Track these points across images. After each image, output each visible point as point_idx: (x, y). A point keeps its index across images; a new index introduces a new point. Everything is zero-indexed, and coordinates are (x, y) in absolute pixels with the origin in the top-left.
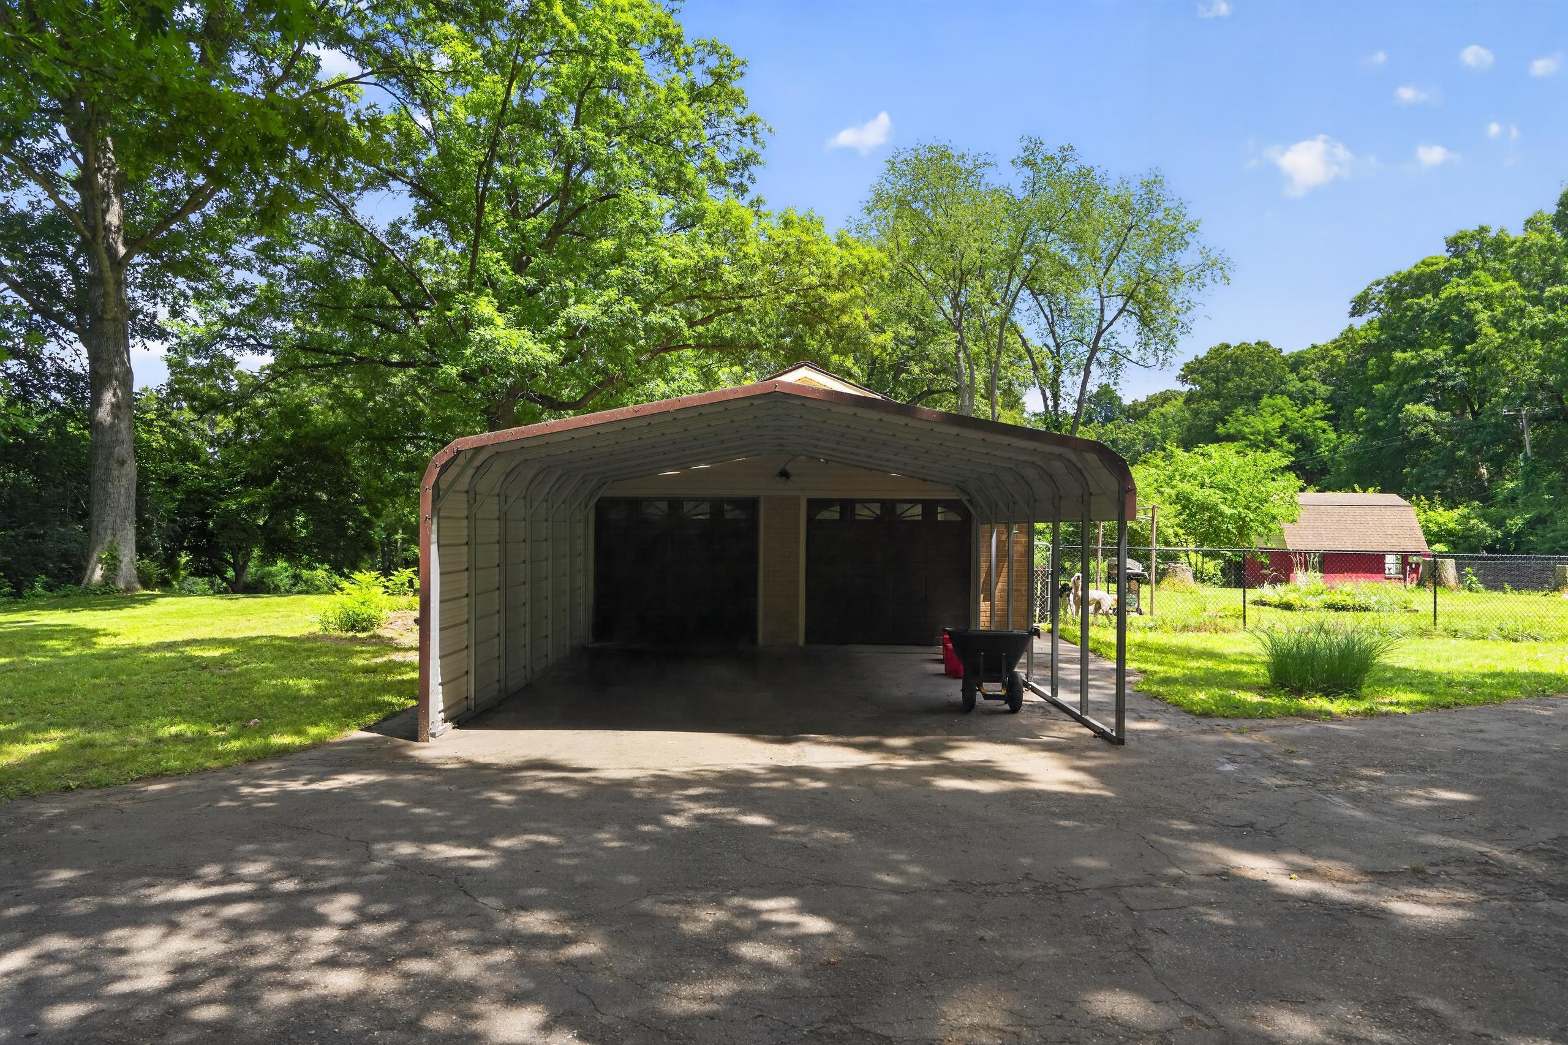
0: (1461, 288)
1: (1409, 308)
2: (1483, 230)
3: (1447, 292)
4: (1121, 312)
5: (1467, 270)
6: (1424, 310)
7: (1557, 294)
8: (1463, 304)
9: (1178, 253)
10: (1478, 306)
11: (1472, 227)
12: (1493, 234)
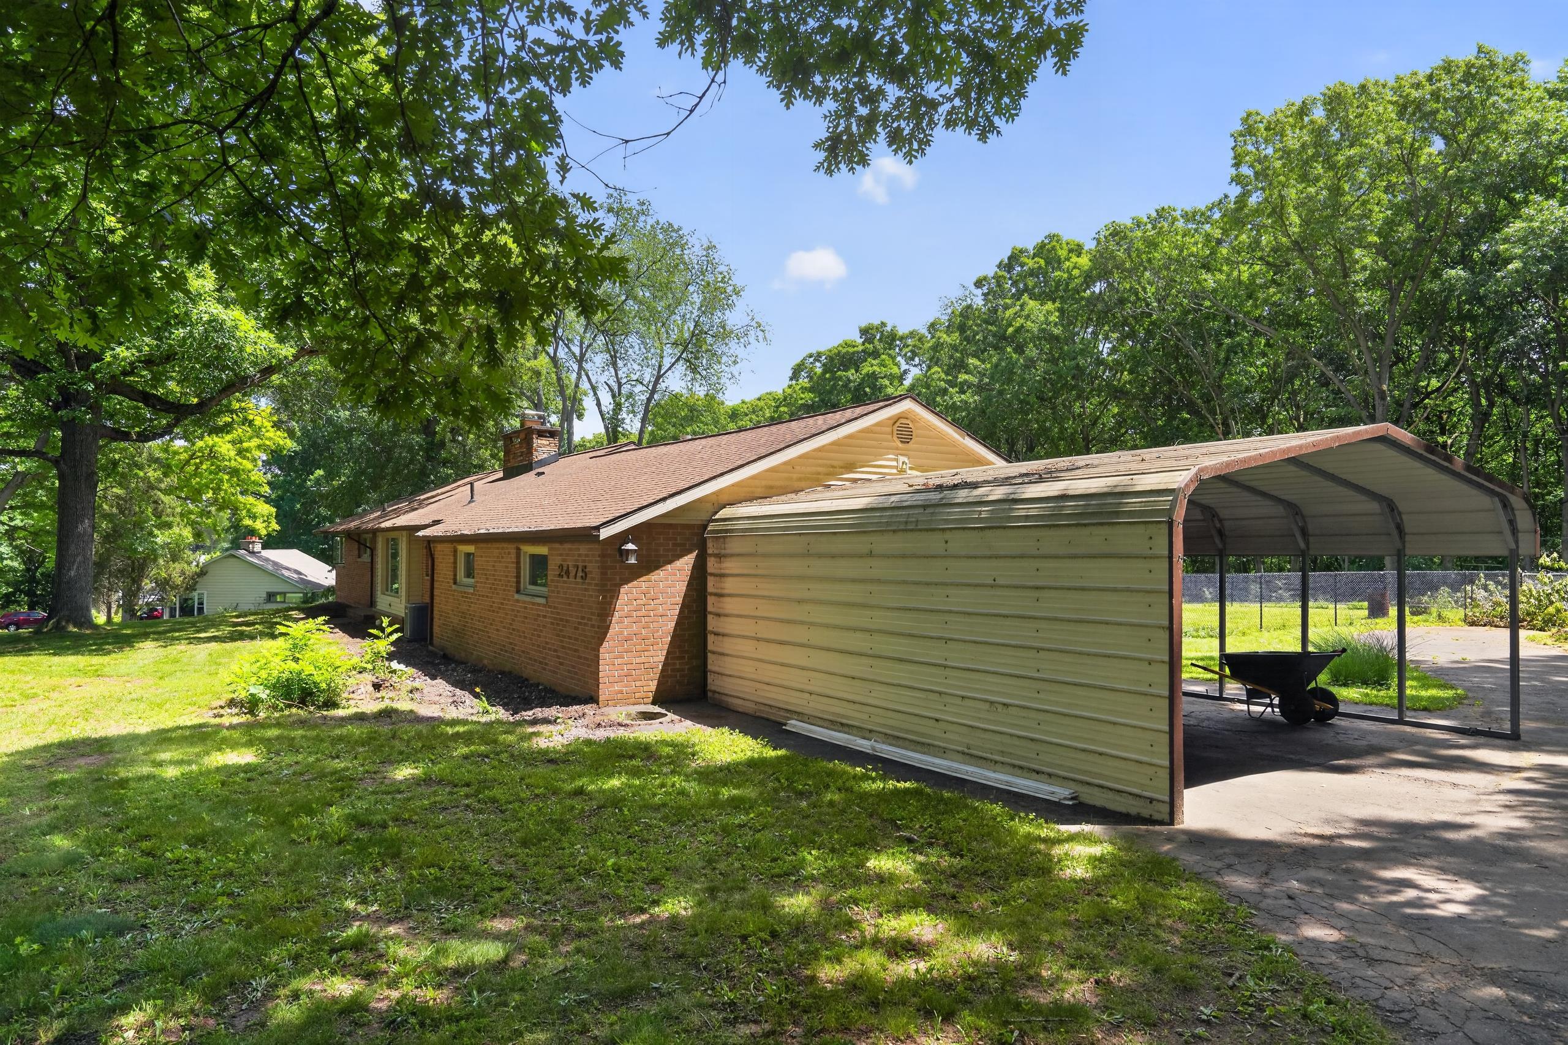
0: (875, 368)
1: (840, 378)
2: (883, 324)
3: (866, 369)
4: (678, 360)
5: (875, 354)
6: (849, 381)
7: (966, 381)
8: (876, 379)
9: (727, 312)
10: (886, 382)
11: (876, 322)
12: (889, 329)
